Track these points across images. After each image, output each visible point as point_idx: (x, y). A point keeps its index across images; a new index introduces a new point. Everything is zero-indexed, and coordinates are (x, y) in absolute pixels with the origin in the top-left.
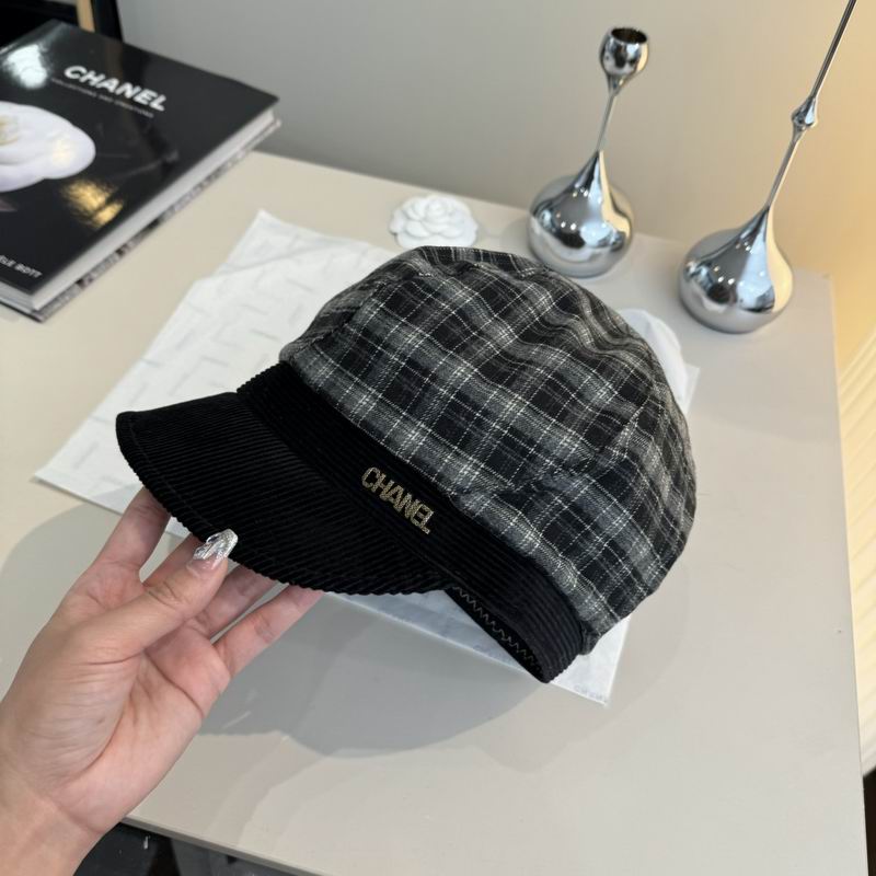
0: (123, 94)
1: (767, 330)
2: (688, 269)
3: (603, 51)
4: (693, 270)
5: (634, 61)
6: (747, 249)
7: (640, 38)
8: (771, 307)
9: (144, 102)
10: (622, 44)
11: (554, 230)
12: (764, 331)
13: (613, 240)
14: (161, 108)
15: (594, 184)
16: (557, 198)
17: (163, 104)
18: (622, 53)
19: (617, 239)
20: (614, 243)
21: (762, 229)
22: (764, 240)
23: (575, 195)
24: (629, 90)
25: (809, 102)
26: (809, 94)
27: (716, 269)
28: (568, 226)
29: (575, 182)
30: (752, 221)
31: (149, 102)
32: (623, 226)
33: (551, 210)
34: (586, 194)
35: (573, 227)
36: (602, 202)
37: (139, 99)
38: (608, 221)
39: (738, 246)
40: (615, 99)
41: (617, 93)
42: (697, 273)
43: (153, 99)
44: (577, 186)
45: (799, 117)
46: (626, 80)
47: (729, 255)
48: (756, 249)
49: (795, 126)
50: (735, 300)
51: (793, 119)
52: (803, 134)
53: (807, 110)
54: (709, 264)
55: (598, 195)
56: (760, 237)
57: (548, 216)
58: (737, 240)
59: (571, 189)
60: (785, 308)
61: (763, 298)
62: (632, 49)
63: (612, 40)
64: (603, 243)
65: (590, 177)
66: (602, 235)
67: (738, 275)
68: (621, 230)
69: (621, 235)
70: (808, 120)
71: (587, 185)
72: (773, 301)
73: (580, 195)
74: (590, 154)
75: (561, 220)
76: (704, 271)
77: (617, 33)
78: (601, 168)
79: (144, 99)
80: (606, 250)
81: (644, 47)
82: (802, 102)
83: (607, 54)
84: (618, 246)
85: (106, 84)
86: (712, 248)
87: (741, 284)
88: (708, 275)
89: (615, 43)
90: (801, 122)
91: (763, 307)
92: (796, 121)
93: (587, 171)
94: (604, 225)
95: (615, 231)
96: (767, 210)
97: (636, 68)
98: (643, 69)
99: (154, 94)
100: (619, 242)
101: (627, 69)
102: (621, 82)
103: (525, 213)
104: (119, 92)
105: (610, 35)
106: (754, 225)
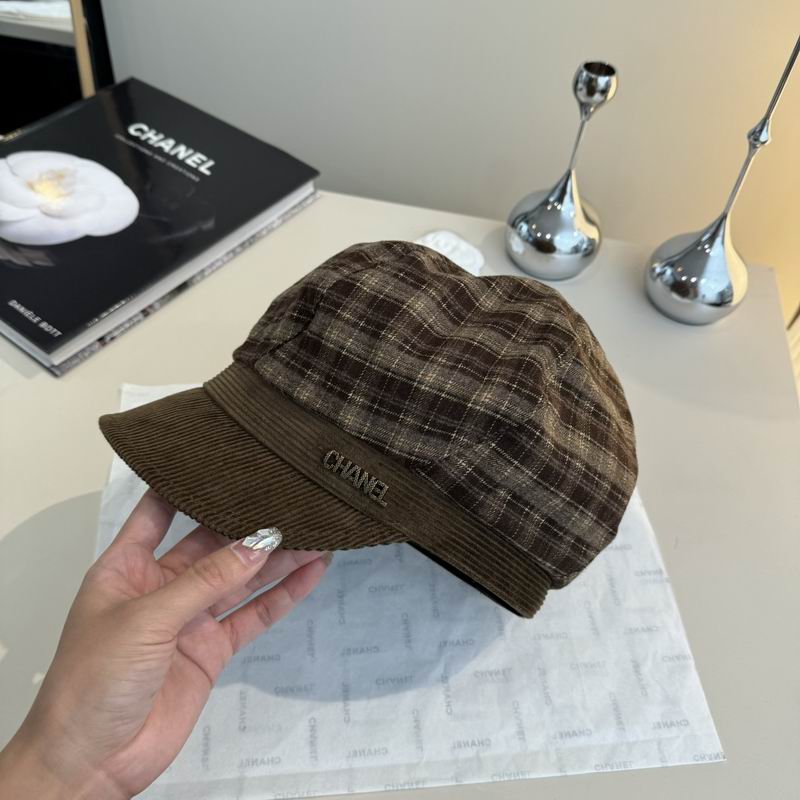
0: (176, 155)
1: (725, 323)
2: (653, 270)
3: (576, 83)
4: (658, 270)
5: (604, 92)
6: (707, 251)
7: (609, 71)
8: (730, 301)
9: (194, 165)
10: (593, 76)
11: (531, 239)
12: (722, 323)
13: (585, 246)
14: (208, 173)
15: (567, 198)
16: (533, 211)
17: (209, 169)
18: (594, 84)
19: (588, 246)
20: (586, 249)
21: (721, 233)
22: (723, 242)
23: (549, 208)
24: (599, 116)
25: (764, 123)
26: (763, 116)
27: (680, 270)
28: (544, 235)
29: (550, 196)
30: (711, 226)
31: (199, 165)
32: (594, 233)
33: (527, 222)
34: (559, 207)
35: (548, 237)
36: (575, 215)
37: (189, 162)
38: (579, 230)
39: (699, 248)
40: (587, 123)
41: (588, 119)
42: (662, 273)
43: (203, 162)
44: (551, 199)
45: (755, 137)
46: (596, 108)
47: (691, 256)
48: (715, 252)
49: (750, 143)
50: (696, 295)
51: (749, 137)
52: (758, 150)
53: (761, 131)
54: (672, 265)
55: (570, 209)
56: (718, 240)
57: (525, 228)
58: (699, 243)
59: (546, 202)
60: (742, 301)
61: (722, 294)
62: (602, 81)
63: (585, 73)
64: (576, 250)
65: (563, 192)
66: (574, 243)
67: (700, 274)
68: (591, 237)
69: (591, 242)
70: (763, 138)
71: (560, 200)
72: (732, 295)
73: (554, 208)
74: (563, 172)
75: (536, 231)
76: (669, 271)
77: (589, 66)
78: (573, 184)
79: (194, 162)
80: (579, 255)
81: (613, 79)
82: (757, 123)
83: (580, 85)
84: (588, 252)
85: (162, 144)
86: (675, 250)
87: (703, 281)
88: (672, 274)
89: (587, 76)
90: (757, 139)
91: (723, 301)
92: (751, 139)
93: (561, 186)
94: (576, 234)
95: (586, 239)
96: (724, 217)
97: (606, 97)
98: (612, 98)
99: (204, 158)
100: (590, 248)
101: (597, 97)
102: (592, 109)
103: (504, 224)
104: (173, 153)
105: (582, 68)
106: (712, 230)
